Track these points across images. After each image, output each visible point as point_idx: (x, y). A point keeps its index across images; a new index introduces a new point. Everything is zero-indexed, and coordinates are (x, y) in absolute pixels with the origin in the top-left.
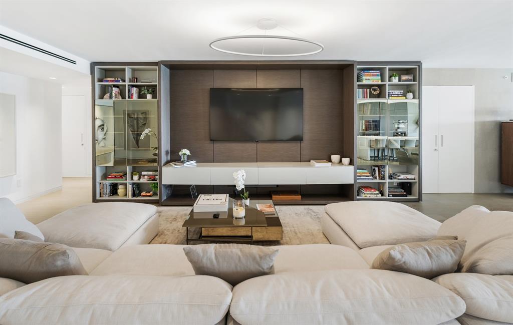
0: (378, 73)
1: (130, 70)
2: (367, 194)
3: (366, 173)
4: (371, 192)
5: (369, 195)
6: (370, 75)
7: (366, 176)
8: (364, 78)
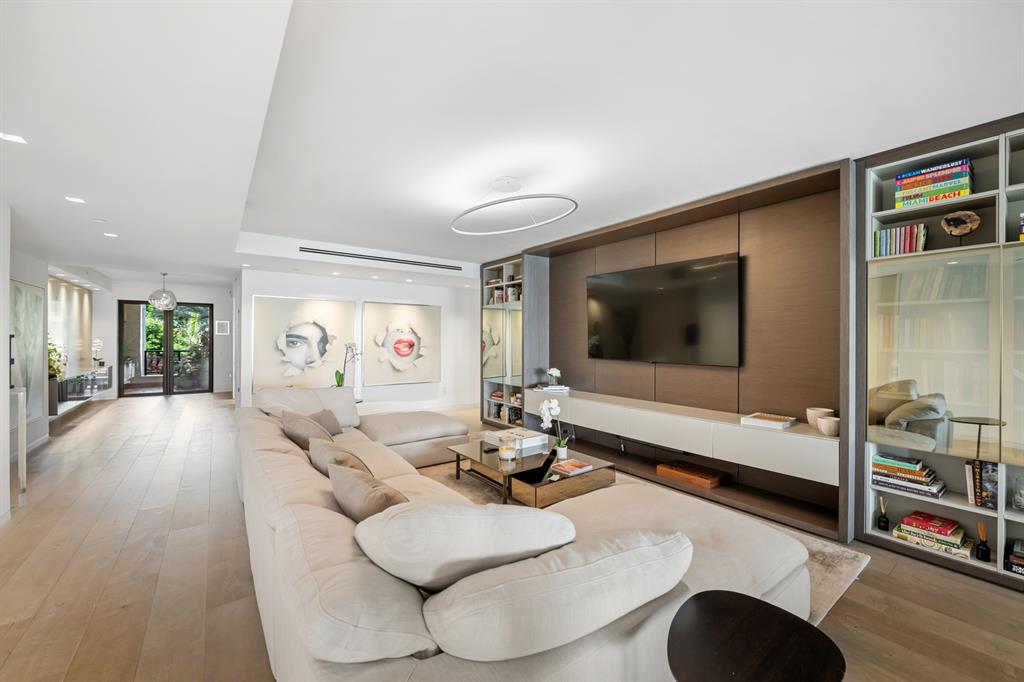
0: (958, 169)
1: (511, 266)
2: (910, 533)
3: (912, 472)
4: (925, 533)
5: (918, 540)
6: (924, 183)
7: (910, 481)
8: (899, 194)
